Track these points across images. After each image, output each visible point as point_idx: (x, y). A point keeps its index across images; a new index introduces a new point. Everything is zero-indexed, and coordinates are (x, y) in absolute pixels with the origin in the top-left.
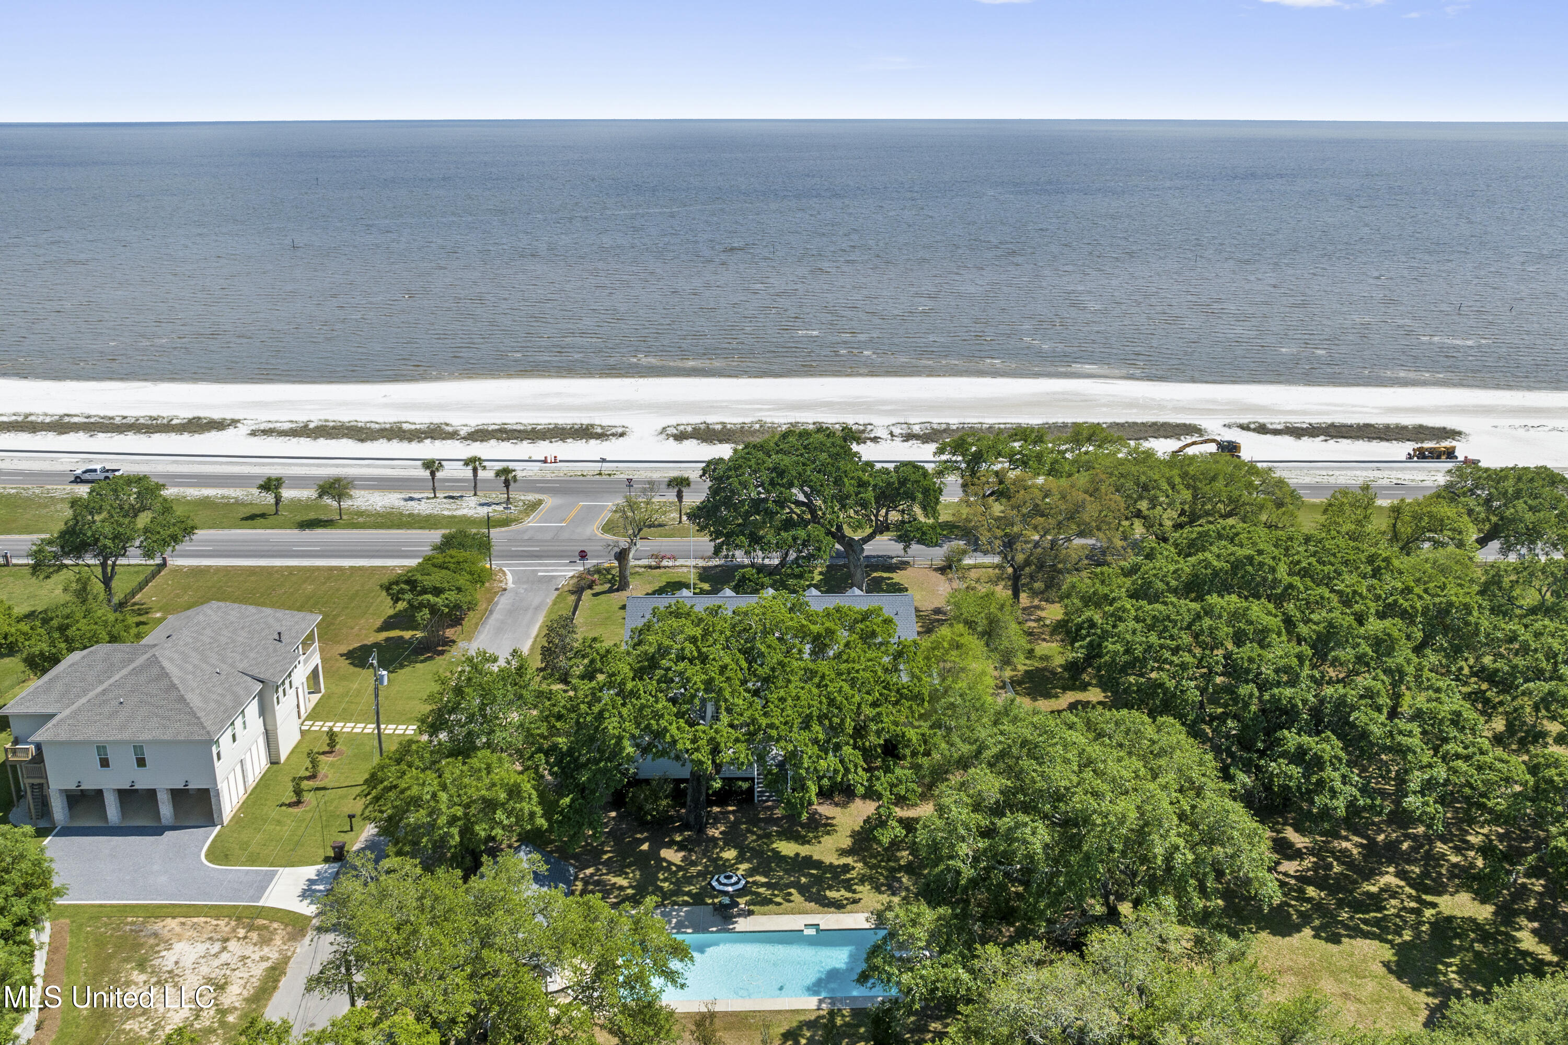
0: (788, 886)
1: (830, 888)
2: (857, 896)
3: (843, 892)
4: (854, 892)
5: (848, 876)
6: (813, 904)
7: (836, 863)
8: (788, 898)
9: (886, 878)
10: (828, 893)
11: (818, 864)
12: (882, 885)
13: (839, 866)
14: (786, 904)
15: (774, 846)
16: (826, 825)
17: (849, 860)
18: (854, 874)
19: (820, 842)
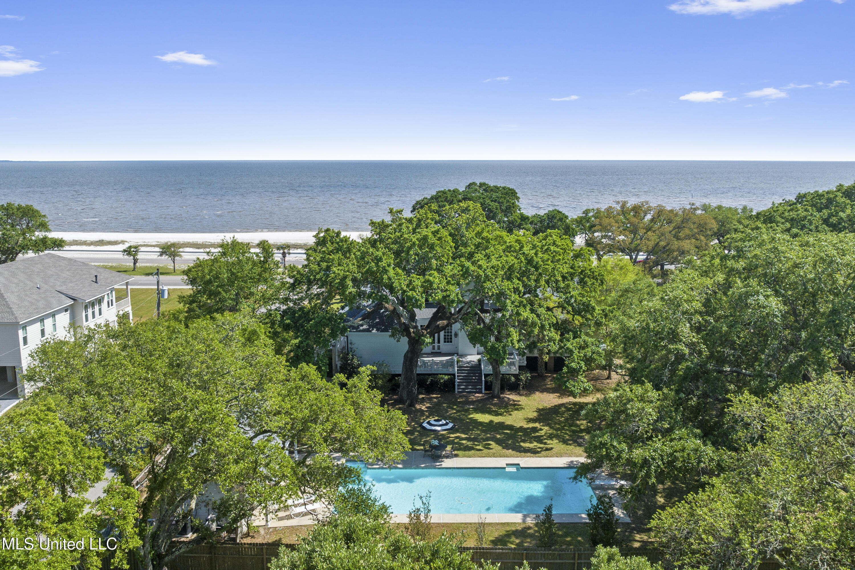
0: (488, 439)
1: (524, 441)
2: (549, 446)
3: (535, 444)
4: (545, 444)
5: (537, 434)
6: (510, 450)
7: (526, 426)
8: (487, 447)
9: (570, 436)
10: (522, 444)
11: (510, 427)
12: (568, 440)
13: (528, 428)
14: (486, 451)
15: (471, 416)
16: (515, 405)
17: (537, 425)
18: (542, 433)
19: (510, 415)
